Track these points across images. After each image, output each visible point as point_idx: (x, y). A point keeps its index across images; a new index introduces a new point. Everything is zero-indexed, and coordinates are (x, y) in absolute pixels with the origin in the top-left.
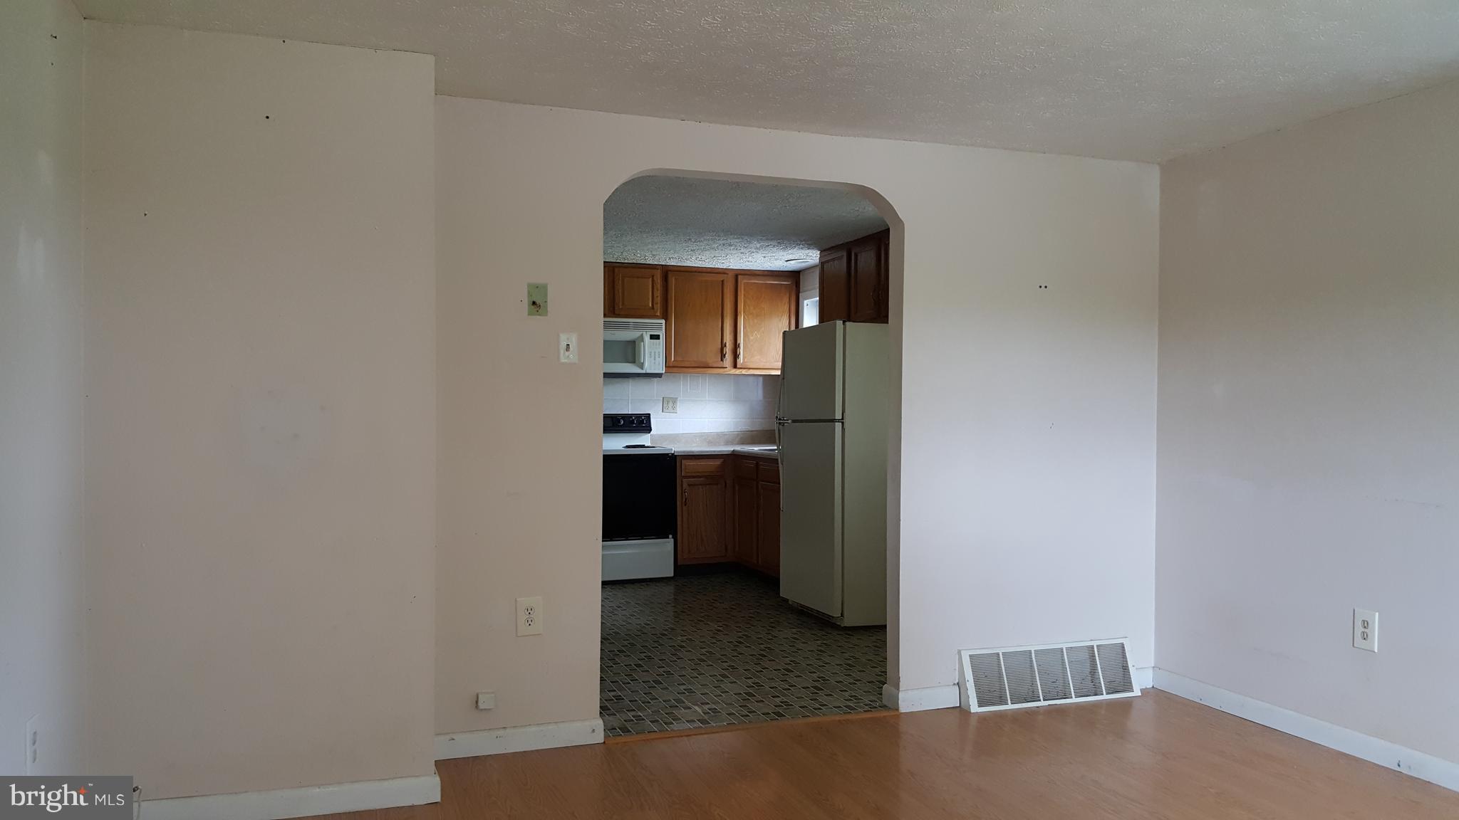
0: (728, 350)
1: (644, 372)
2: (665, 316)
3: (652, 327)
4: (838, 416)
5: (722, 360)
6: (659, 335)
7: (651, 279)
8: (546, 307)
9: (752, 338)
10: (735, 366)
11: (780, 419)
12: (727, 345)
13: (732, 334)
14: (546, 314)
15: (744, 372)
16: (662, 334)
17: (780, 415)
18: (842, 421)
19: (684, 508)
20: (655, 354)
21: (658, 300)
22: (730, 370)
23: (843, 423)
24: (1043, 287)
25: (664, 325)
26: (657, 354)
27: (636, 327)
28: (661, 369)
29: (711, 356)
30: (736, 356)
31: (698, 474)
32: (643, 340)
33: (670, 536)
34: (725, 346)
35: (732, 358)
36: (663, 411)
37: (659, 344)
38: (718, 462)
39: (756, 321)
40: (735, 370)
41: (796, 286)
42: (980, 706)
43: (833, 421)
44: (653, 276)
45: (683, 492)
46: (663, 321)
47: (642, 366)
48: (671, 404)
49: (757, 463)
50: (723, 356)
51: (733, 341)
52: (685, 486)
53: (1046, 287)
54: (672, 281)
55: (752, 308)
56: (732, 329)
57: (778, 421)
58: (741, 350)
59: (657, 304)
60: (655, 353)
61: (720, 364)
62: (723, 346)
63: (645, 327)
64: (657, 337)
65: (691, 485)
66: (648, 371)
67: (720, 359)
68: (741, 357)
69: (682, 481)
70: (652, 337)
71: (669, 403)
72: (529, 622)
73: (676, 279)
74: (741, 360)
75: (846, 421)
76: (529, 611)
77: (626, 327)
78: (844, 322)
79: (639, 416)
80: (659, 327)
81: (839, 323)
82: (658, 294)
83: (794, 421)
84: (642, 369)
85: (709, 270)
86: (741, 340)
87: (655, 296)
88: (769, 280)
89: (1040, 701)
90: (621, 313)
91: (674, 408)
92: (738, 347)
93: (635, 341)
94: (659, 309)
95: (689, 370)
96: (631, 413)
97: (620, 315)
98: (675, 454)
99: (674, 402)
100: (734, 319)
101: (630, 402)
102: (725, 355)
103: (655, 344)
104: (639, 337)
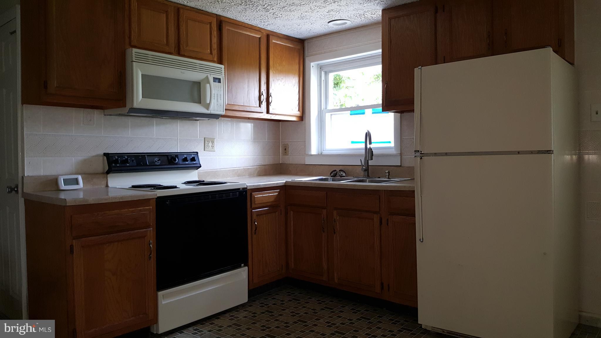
0: (264, 97)
1: (209, 112)
2: (220, 62)
3: (214, 70)
5: (260, 106)
6: (220, 79)
7: (209, 26)
10: (268, 112)
12: (264, 93)
13: (266, 85)
15: (273, 117)
16: (222, 78)
20: (217, 97)
21: (215, 46)
22: (264, 116)
25: (223, 69)
26: (219, 96)
27: (202, 69)
28: (221, 110)
29: (253, 102)
30: (268, 104)
31: (264, 205)
32: (208, 82)
33: (244, 265)
35: (266, 105)
36: (204, 150)
37: (220, 87)
38: (274, 193)
40: (267, 115)
44: (210, 24)
45: (252, 222)
46: (222, 66)
47: (208, 106)
48: (210, 144)
50: (260, 103)
51: (267, 91)
52: (254, 217)
54: (225, 30)
55: (278, 64)
56: (266, 80)
58: (272, 99)
59: (214, 50)
60: (217, 95)
61: (259, 110)
63: (208, 70)
64: (218, 80)
65: (258, 215)
66: (212, 112)
67: (258, 106)
68: (272, 104)
69: (251, 212)
70: (215, 80)
73: (227, 29)
74: (271, 108)
77: (193, 68)
79: (189, 154)
80: (219, 71)
82: (215, 40)
85: (249, 26)
86: (272, 91)
87: (213, 42)
88: (288, 44)
90: (186, 54)
91: (213, 147)
92: (270, 96)
93: (200, 83)
94: (215, 55)
95: (237, 114)
96: (179, 152)
97: (185, 55)
98: (248, 188)
99: (213, 142)
100: (266, 73)
101: (179, 141)
102: (262, 102)
103: (217, 86)
104: (206, 77)
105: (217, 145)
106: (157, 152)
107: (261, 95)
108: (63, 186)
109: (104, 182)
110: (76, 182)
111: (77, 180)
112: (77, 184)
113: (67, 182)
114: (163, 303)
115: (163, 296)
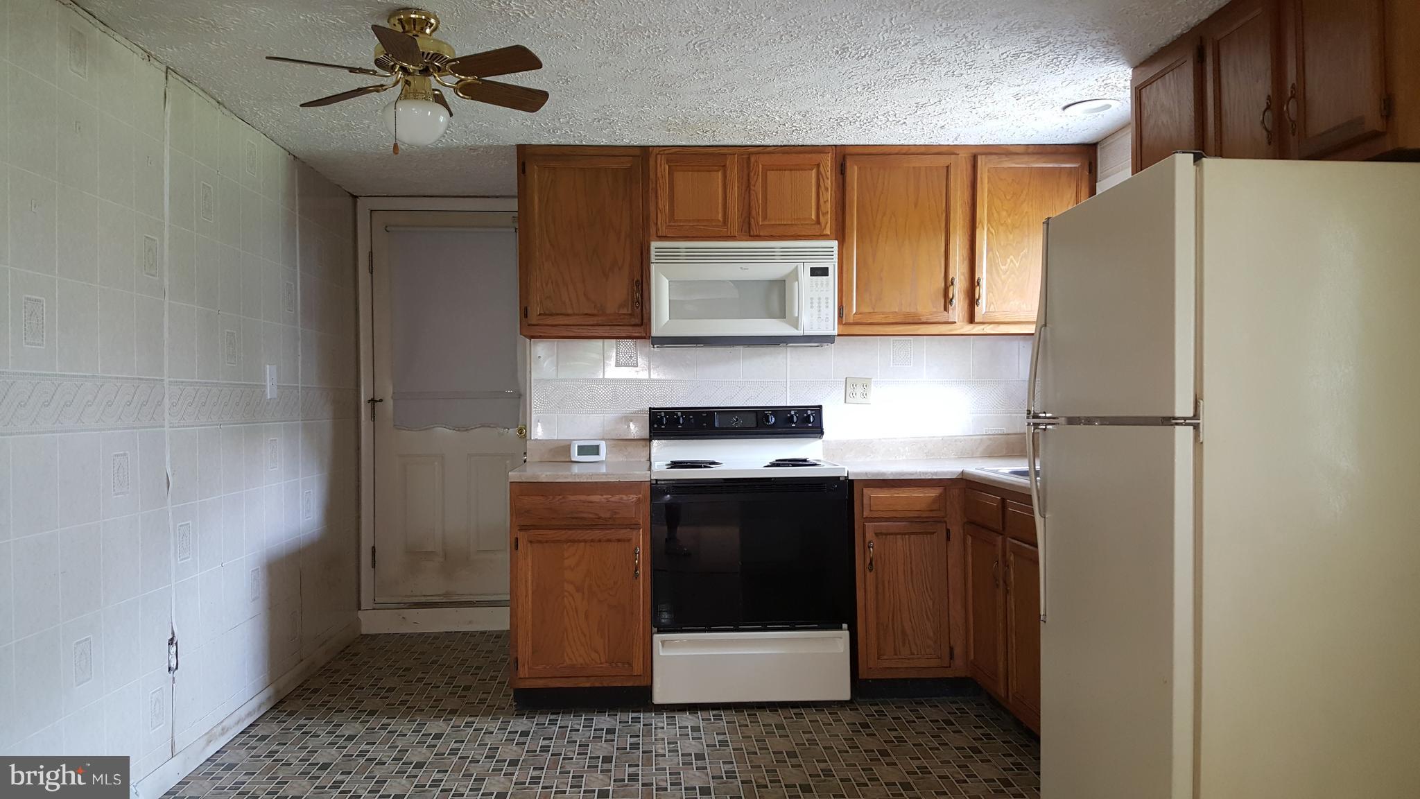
0: (958, 291)
1: (799, 333)
2: (841, 235)
3: (814, 253)
4: (1183, 407)
5: (946, 309)
6: (827, 269)
7: (814, 171)
9: (1003, 268)
10: (971, 319)
11: (1036, 416)
12: (956, 281)
13: (966, 263)
15: (988, 329)
16: (833, 266)
17: (1036, 408)
18: (1194, 422)
19: (868, 574)
20: (819, 302)
21: (828, 207)
22: (962, 328)
23: (1196, 427)
25: (836, 249)
26: (823, 301)
27: (786, 255)
28: (829, 327)
29: (926, 302)
30: (972, 302)
31: (894, 514)
32: (797, 278)
33: (845, 626)
34: (952, 284)
35: (966, 306)
36: (845, 402)
37: (827, 284)
38: (933, 493)
39: (1011, 237)
40: (971, 326)
41: (1090, 172)
43: (1170, 421)
44: (818, 166)
45: (866, 546)
46: (835, 244)
47: (795, 323)
48: (859, 390)
49: (1003, 501)
50: (948, 301)
51: (967, 275)
52: (870, 536)
54: (853, 172)
55: (1004, 213)
56: (966, 252)
57: (1032, 421)
58: (983, 292)
59: (825, 214)
60: (819, 299)
61: (943, 316)
62: (948, 284)
63: (801, 255)
64: (823, 272)
65: (881, 534)
66: (808, 332)
67: (942, 309)
68: (983, 302)
69: (864, 526)
70: (815, 272)
71: (855, 387)
73: (860, 169)
74: (981, 310)
75: (1204, 421)
77: (768, 256)
78: (1197, 158)
79: (801, 410)
80: (828, 251)
81: (1183, 161)
82: (828, 196)
83: (1072, 421)
84: (797, 329)
85: (922, 150)
86: (982, 273)
87: (822, 201)
88: (1037, 163)
90: (761, 234)
91: (864, 396)
92: (976, 284)
93: (785, 281)
94: (827, 223)
95: (887, 329)
96: (788, 405)
97: (760, 236)
98: (849, 478)
99: (865, 386)
100: (970, 236)
101: (788, 386)
102: (951, 300)
103: (819, 283)
104: (791, 272)
105: (875, 392)
106: (745, 405)
107: (950, 286)
108: (575, 456)
109: (645, 454)
110: (595, 450)
111: (597, 447)
112: (597, 453)
113: (583, 450)
114: (661, 654)
115: (663, 642)
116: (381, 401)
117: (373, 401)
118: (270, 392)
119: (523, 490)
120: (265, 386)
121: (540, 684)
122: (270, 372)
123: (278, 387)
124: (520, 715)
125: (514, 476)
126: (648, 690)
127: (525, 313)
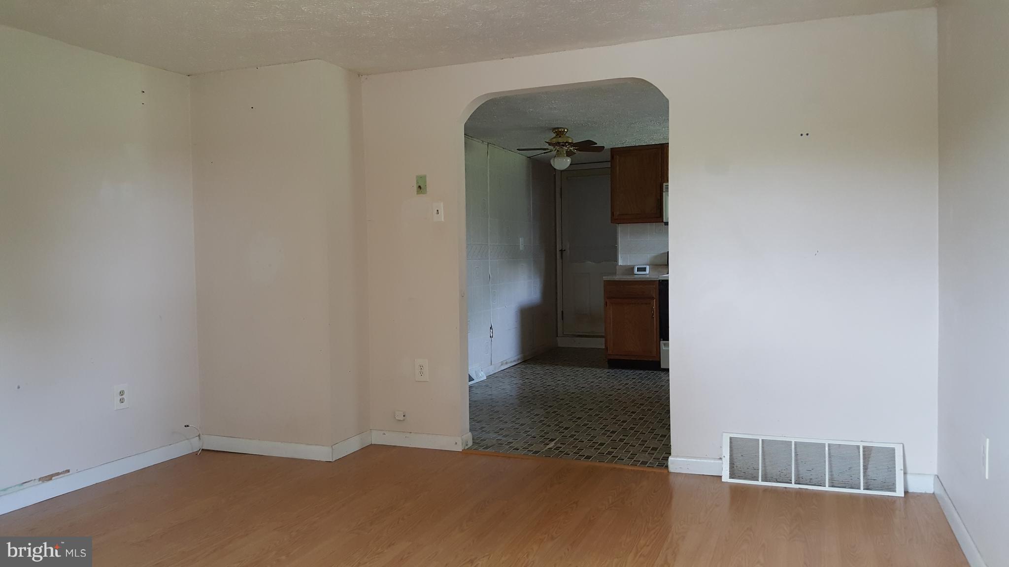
8: (426, 189)
14: (425, 193)
24: (805, 135)
42: (731, 477)
53: (807, 134)
72: (421, 374)
76: (421, 367)
89: (791, 483)
108: (635, 272)
109: (666, 271)
111: (645, 268)
112: (645, 271)
113: (639, 270)
114: (664, 348)
115: (664, 344)
116: (565, 250)
117: (561, 251)
118: (521, 247)
119: (608, 283)
120: (519, 246)
121: (617, 357)
122: (521, 240)
123: (524, 246)
124: (609, 368)
125: (605, 278)
126: (659, 363)
127: (613, 214)
